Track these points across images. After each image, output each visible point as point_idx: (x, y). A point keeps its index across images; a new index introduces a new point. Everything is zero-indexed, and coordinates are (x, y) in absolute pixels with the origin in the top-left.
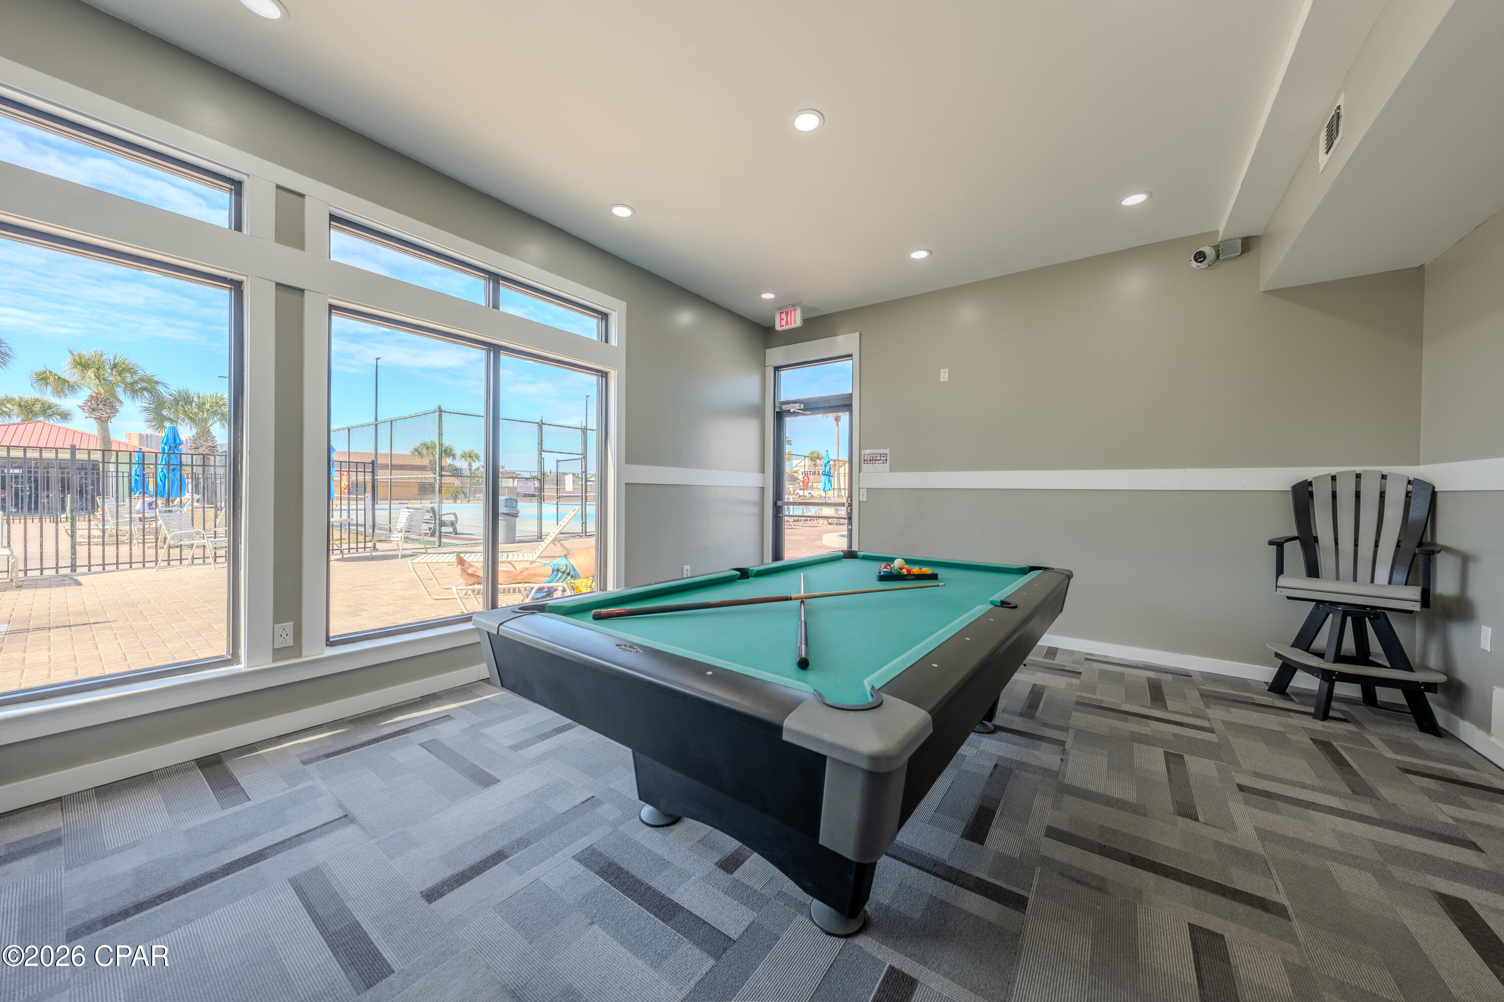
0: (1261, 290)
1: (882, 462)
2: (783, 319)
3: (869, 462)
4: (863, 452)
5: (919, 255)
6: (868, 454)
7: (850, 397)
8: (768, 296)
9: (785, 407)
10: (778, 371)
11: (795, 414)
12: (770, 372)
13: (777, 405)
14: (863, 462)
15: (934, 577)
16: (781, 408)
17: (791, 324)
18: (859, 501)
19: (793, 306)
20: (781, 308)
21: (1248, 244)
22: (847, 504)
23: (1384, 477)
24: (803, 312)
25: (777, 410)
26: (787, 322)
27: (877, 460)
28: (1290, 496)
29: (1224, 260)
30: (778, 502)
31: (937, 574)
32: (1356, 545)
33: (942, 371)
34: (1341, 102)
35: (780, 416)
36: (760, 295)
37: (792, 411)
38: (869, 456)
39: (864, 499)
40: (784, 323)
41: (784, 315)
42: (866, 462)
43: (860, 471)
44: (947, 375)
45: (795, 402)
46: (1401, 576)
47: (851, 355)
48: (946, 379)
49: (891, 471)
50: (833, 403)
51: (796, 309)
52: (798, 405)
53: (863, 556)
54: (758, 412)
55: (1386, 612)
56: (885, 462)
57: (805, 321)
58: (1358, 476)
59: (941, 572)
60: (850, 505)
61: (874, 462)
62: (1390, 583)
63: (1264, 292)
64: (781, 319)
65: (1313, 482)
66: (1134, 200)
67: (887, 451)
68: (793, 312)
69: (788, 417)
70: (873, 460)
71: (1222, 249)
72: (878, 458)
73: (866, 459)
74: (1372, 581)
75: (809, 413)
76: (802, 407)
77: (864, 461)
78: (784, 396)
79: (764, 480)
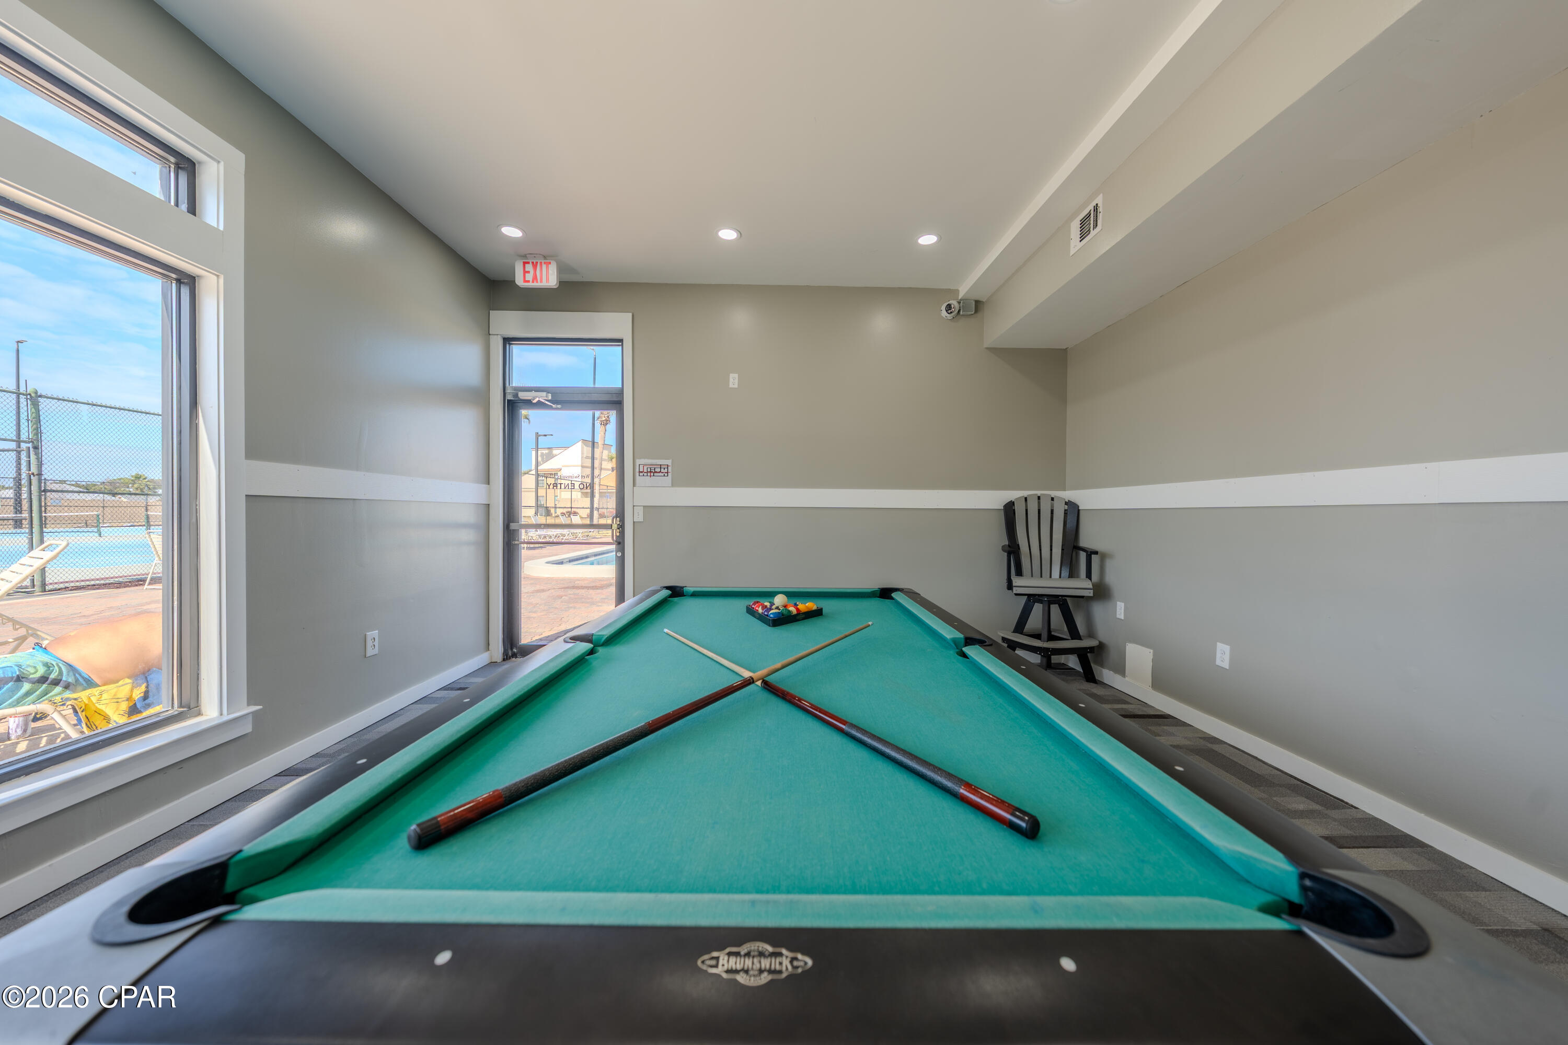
0: (985, 346)
1: (663, 474)
2: (528, 272)
3: (645, 474)
4: (638, 462)
5: (728, 234)
6: (646, 465)
7: (621, 392)
8: (512, 232)
9: (523, 395)
10: (510, 344)
11: (540, 405)
12: (497, 345)
13: (508, 391)
14: (637, 474)
15: (818, 613)
16: (516, 395)
17: (541, 281)
18: (634, 522)
19: (545, 257)
20: (525, 256)
21: (978, 305)
22: (615, 526)
23: (1052, 499)
24: (561, 270)
25: (509, 397)
26: (535, 278)
27: (655, 472)
28: (1002, 513)
29: (963, 315)
30: (511, 524)
31: (821, 610)
32: (1040, 550)
33: (732, 375)
34: (1099, 200)
35: (512, 406)
36: (499, 226)
37: (535, 401)
38: (645, 468)
39: (639, 517)
40: (529, 277)
41: (529, 267)
42: (641, 474)
43: (634, 485)
44: (736, 381)
45: (538, 390)
46: (1066, 573)
47: (621, 341)
48: (736, 386)
49: (673, 485)
50: (595, 397)
51: (550, 263)
52: (544, 394)
53: (694, 592)
54: (480, 397)
55: (1067, 598)
56: (666, 475)
57: (562, 284)
58: (1039, 498)
59: (827, 605)
60: (621, 527)
61: (652, 474)
62: (1060, 577)
63: (986, 348)
64: (525, 272)
65: (1015, 502)
66: (927, 240)
67: (669, 462)
68: (544, 266)
69: (524, 409)
70: (651, 472)
71: (963, 306)
72: (658, 470)
73: (641, 470)
74: (1051, 577)
75: (559, 406)
76: (550, 398)
77: (640, 472)
78: (517, 381)
79: (489, 494)
